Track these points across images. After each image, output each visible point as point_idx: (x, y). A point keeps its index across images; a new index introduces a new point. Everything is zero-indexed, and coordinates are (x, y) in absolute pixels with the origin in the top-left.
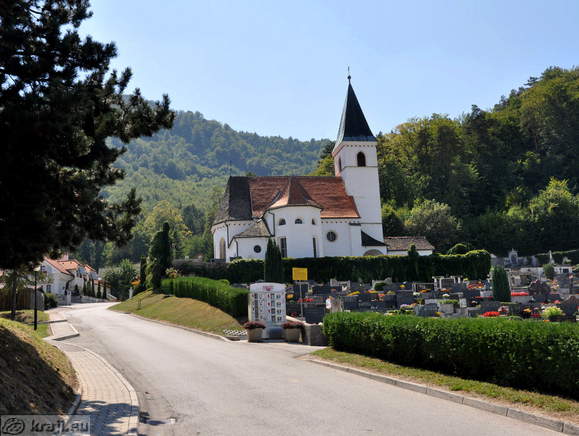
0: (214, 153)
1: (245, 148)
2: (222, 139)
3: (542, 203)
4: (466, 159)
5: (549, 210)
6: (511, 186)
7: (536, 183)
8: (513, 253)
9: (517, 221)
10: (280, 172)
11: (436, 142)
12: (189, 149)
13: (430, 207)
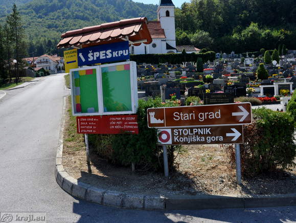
0: (125, 12)
1: (138, 9)
2: (129, 5)
3: (246, 32)
4: (219, 14)
5: (249, 35)
6: (236, 25)
7: (246, 24)
8: (233, 52)
9: (236, 39)
10: (152, 19)
11: (206, 6)
12: (115, 10)
13: (201, 33)
